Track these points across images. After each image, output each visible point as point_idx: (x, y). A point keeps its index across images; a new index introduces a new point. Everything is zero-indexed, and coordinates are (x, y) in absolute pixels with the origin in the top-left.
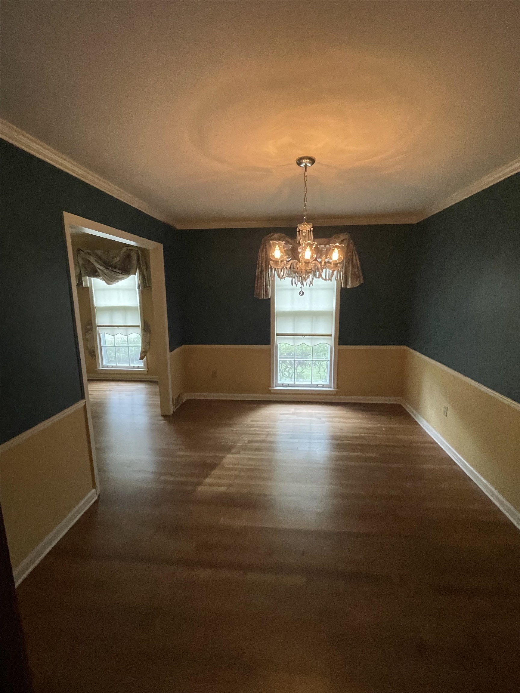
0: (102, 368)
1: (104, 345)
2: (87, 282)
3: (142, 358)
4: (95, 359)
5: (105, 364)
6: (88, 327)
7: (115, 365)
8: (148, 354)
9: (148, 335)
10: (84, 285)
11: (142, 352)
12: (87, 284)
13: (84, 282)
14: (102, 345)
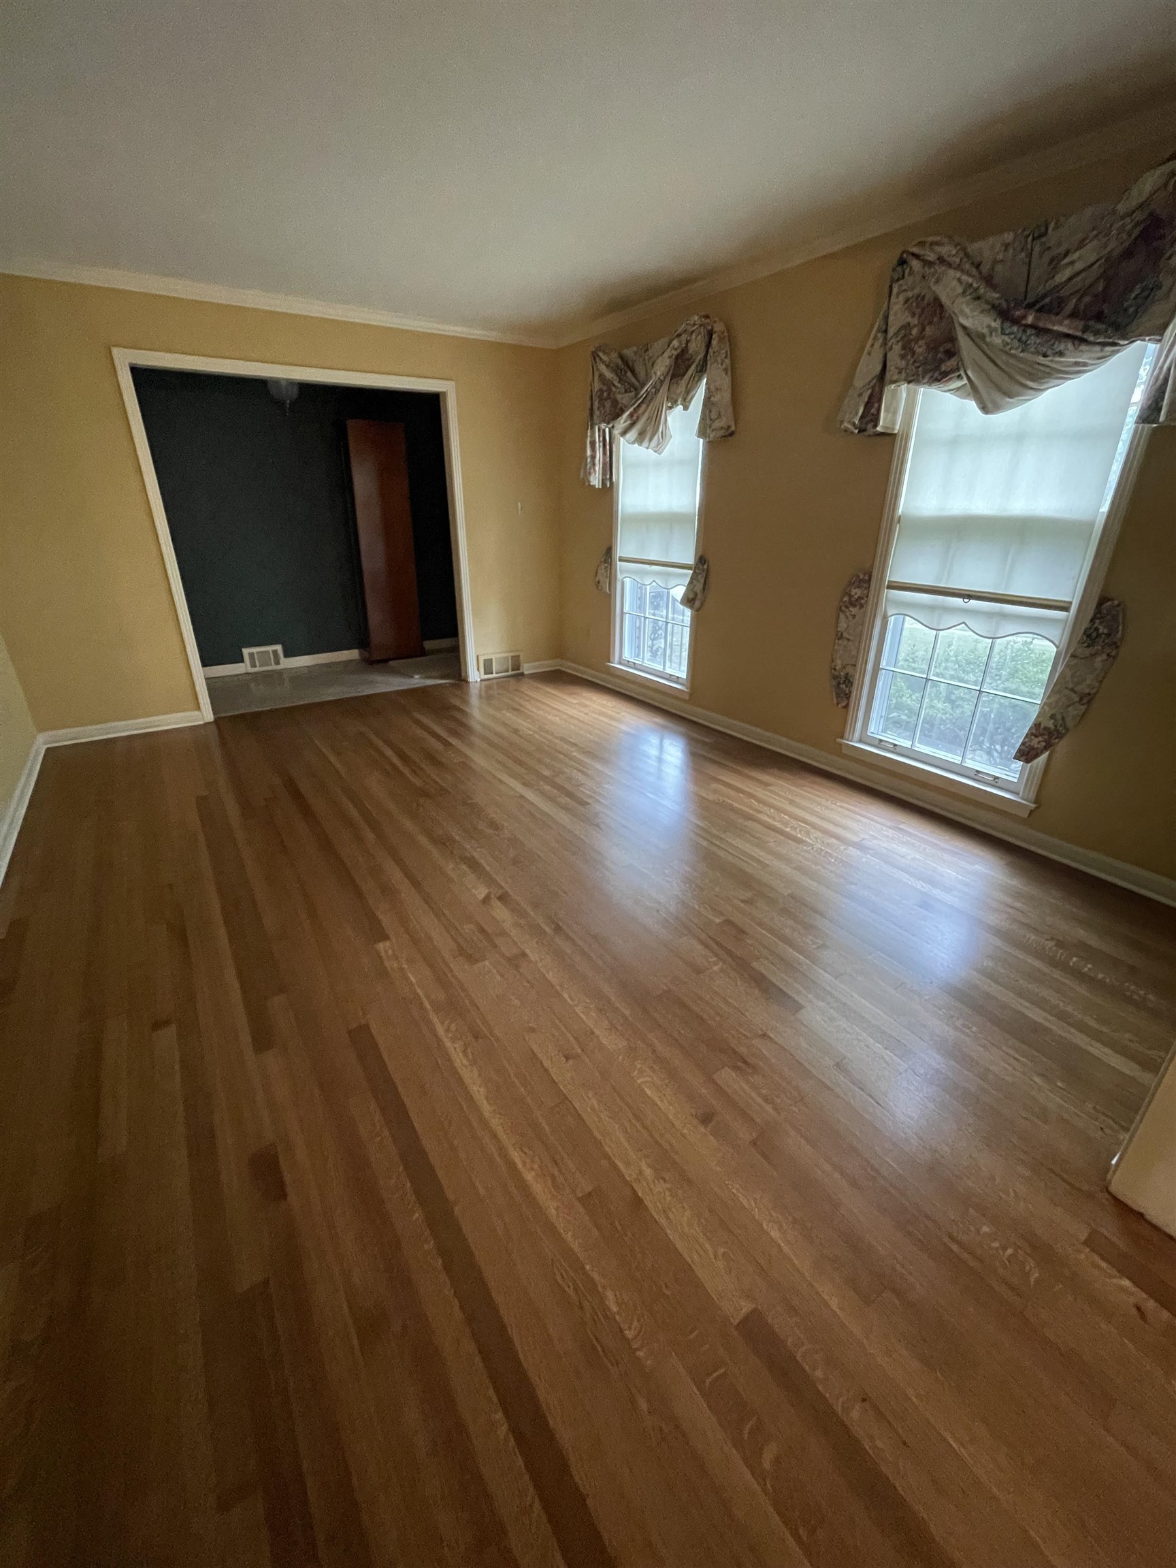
0: (860, 741)
1: (887, 665)
2: (895, 413)
3: (1026, 754)
4: (846, 707)
5: (872, 731)
6: (854, 591)
7: (907, 744)
8: (1062, 747)
9: (1099, 661)
10: (883, 427)
11: (1037, 730)
12: (894, 423)
13: (887, 411)
14: (883, 664)
